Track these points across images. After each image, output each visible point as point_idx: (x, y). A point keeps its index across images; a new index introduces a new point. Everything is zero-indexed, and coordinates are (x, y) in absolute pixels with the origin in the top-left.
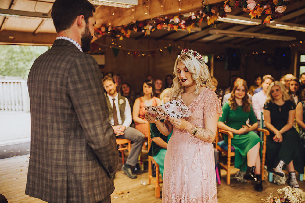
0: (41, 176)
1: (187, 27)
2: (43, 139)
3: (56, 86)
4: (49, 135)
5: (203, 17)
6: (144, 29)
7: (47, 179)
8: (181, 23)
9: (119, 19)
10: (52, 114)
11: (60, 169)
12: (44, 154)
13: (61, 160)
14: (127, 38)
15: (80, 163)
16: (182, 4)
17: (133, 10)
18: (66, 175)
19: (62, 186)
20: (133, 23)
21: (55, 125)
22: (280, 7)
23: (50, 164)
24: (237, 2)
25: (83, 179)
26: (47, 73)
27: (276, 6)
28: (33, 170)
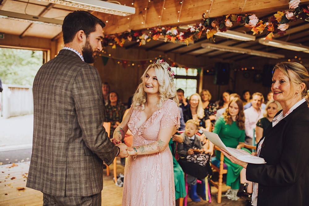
0: (42, 170)
1: (185, 40)
2: (46, 137)
3: (61, 90)
4: (52, 134)
5: (203, 30)
6: (139, 39)
7: (48, 173)
8: (179, 34)
9: (113, 27)
10: (56, 114)
11: (60, 165)
12: (47, 151)
13: (61, 156)
14: (121, 47)
15: (79, 158)
16: (181, 16)
17: (128, 19)
18: (65, 169)
19: (61, 179)
20: (128, 32)
21: (58, 124)
22: (283, 25)
23: (51, 159)
24: (239, 17)
25: (81, 172)
26: (54, 78)
27: (278, 24)
28: (34, 165)
